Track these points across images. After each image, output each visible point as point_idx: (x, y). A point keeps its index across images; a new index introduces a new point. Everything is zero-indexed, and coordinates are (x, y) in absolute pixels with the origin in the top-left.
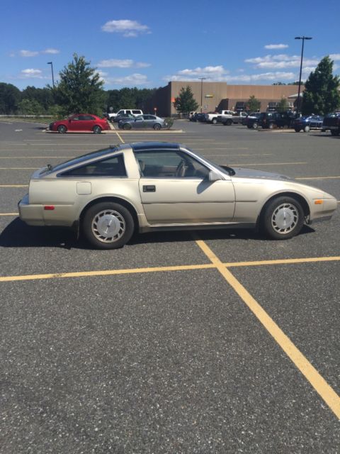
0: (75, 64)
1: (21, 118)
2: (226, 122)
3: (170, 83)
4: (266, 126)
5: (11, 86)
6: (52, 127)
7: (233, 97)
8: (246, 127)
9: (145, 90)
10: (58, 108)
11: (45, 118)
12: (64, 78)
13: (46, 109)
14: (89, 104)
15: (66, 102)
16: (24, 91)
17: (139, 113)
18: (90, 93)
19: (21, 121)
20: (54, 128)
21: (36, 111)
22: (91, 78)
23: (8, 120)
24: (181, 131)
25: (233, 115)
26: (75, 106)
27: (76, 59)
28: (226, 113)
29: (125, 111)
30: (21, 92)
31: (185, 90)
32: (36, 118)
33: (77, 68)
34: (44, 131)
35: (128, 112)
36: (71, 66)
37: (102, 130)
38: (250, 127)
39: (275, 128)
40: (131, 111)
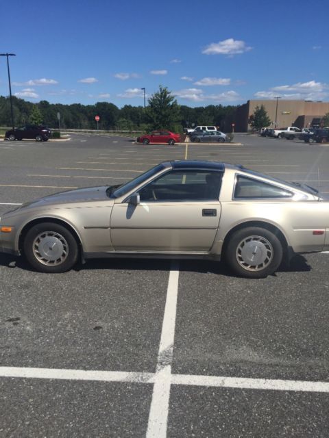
0: (160, 93)
1: (119, 133)
2: (290, 137)
3: (248, 102)
4: (319, 141)
5: (111, 104)
6: (139, 140)
7: (310, 114)
8: (303, 141)
9: (229, 107)
10: (145, 126)
11: (136, 133)
12: (151, 103)
13: (139, 126)
14: (168, 123)
15: (151, 121)
16: (123, 109)
17: (213, 129)
18: (169, 115)
19: (117, 135)
20: (140, 140)
21: (129, 128)
22: (171, 103)
23: (108, 134)
24: (239, 144)
25: (296, 131)
26: (157, 125)
27: (161, 89)
28: (291, 129)
29: (201, 127)
30: (119, 110)
31: (260, 108)
32: (130, 133)
33: (161, 97)
34: (133, 143)
35: (204, 129)
36: (156, 95)
37: (175, 142)
38: (307, 141)
39: (325, 143)
40: (206, 127)
